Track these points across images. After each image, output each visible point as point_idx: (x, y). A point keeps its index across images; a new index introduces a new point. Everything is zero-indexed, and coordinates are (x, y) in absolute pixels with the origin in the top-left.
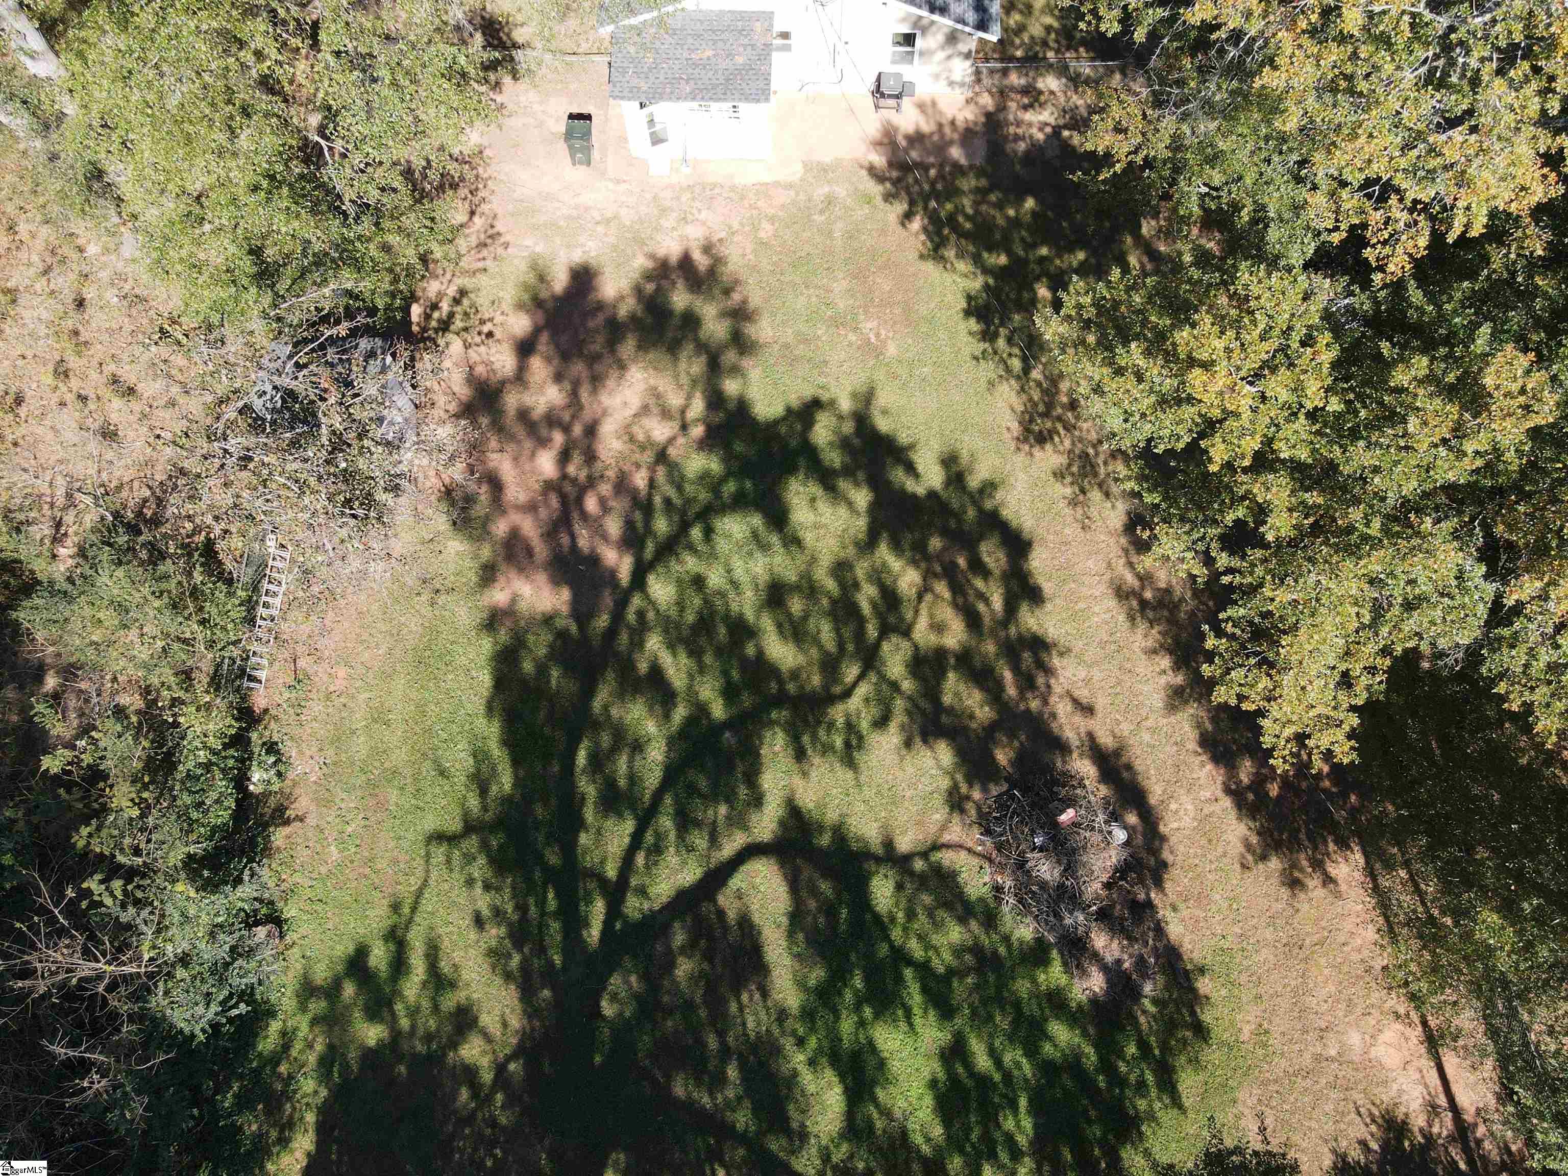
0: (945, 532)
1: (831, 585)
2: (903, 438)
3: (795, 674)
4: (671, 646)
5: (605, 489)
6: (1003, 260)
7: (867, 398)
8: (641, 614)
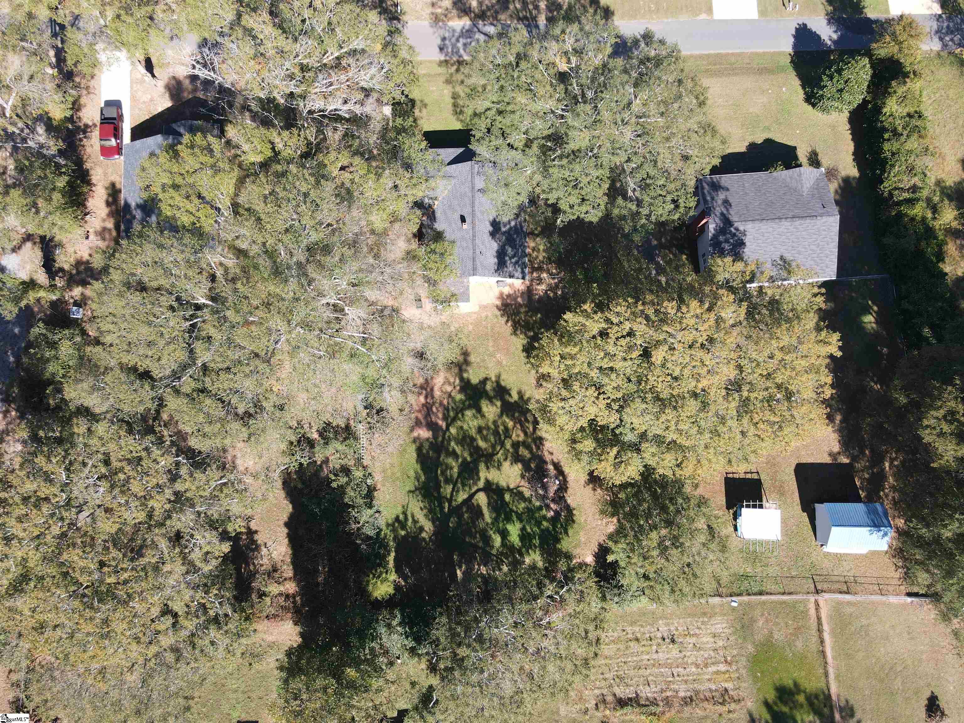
0: (519, 412)
1: (493, 427)
2: (508, 387)
3: (485, 449)
4: (457, 444)
5: (437, 405)
6: (532, 334)
7: (498, 376)
8: (449, 437)
